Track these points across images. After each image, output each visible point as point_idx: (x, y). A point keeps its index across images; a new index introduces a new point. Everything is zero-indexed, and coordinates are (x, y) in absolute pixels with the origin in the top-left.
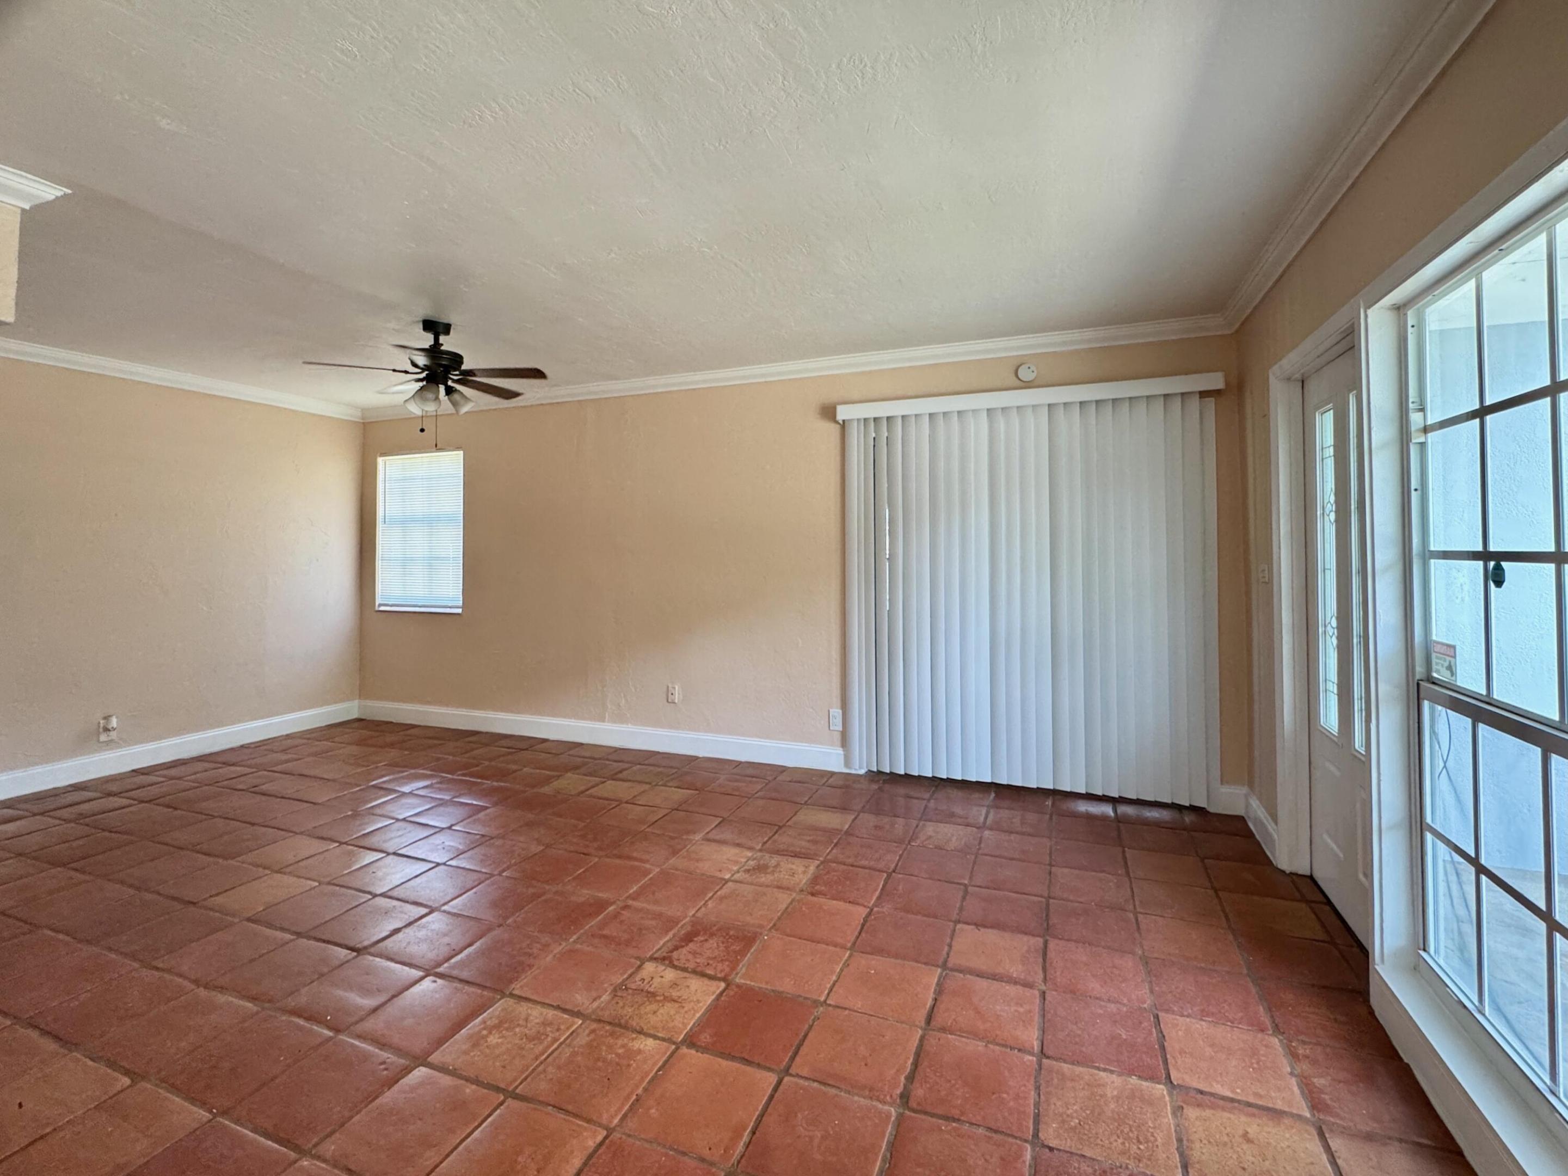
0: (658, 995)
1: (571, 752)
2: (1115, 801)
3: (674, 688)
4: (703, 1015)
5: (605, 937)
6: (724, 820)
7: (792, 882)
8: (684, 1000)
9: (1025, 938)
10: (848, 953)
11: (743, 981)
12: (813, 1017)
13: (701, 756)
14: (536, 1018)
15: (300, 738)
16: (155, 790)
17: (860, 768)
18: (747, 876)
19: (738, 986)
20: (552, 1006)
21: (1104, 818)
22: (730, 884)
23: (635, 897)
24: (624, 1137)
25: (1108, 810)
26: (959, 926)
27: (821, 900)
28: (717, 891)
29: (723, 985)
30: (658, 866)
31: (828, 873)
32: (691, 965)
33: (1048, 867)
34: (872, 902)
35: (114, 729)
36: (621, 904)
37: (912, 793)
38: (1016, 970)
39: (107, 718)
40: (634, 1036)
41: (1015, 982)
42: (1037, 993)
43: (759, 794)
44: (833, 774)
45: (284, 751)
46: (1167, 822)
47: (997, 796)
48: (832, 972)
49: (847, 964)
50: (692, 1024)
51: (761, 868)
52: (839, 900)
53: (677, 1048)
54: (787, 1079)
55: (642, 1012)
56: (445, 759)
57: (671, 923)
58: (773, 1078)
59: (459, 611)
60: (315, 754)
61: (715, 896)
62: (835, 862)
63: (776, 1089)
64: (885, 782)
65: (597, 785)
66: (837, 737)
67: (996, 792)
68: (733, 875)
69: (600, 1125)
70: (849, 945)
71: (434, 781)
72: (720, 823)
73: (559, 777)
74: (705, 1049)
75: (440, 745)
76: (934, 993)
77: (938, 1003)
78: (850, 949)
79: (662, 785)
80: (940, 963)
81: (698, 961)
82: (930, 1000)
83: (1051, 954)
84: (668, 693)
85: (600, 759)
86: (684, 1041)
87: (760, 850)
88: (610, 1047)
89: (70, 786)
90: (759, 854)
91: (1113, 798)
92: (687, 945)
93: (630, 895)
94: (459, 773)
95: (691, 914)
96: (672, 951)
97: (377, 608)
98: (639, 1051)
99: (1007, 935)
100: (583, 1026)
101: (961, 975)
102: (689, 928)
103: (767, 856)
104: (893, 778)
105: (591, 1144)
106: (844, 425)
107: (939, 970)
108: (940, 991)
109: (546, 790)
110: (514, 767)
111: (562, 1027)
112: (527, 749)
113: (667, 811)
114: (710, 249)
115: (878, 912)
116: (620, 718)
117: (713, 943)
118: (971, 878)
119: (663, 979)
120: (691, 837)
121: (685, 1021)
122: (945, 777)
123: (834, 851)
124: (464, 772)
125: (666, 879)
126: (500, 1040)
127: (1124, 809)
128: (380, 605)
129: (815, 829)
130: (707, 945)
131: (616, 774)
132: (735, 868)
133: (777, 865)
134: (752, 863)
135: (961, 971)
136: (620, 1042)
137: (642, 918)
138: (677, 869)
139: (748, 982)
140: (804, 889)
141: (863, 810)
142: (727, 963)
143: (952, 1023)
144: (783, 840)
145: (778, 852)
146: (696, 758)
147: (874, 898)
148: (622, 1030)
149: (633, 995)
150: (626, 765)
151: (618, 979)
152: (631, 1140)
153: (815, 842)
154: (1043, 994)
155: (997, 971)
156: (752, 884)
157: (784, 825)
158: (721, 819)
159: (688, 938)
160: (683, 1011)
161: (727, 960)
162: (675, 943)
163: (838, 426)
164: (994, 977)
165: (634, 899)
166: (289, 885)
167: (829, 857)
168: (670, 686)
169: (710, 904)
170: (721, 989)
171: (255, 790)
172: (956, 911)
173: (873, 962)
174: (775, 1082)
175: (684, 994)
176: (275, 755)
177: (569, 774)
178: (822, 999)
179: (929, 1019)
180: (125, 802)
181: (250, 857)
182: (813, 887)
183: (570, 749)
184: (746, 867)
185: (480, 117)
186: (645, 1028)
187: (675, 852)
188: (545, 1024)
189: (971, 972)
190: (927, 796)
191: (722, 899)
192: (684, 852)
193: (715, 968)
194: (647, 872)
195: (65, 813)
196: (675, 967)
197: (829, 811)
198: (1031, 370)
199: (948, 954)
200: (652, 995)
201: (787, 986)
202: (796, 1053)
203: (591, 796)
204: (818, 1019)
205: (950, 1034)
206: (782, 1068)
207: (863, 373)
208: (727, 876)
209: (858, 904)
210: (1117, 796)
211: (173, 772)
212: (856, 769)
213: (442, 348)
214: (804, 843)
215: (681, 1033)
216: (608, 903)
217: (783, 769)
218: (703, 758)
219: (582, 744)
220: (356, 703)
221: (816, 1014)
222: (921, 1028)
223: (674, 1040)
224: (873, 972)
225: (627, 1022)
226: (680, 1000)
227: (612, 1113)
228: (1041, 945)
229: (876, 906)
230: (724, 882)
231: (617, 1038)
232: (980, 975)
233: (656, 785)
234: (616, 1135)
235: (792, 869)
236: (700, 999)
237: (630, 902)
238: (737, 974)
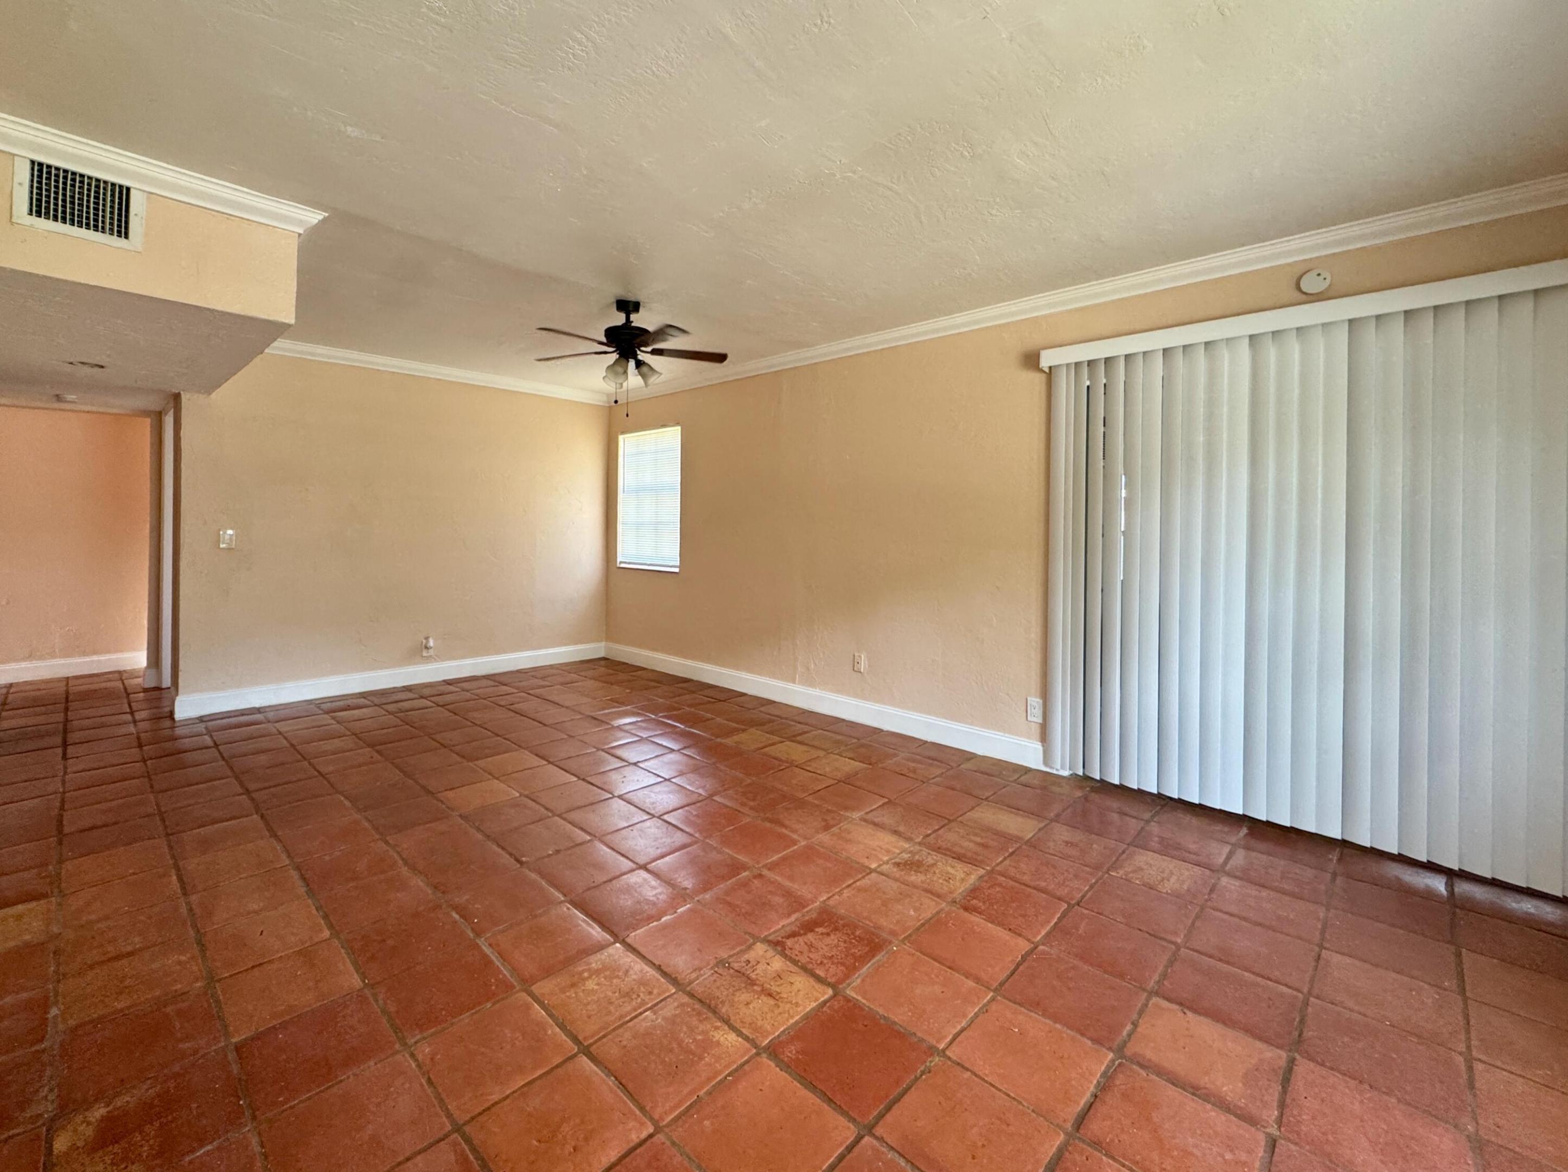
0: (755, 984)
1: (762, 709)
2: (1451, 875)
3: (860, 657)
4: (797, 1023)
5: (729, 904)
6: (890, 802)
7: (945, 888)
8: (781, 998)
9: (1259, 1044)
10: (991, 994)
11: (853, 994)
12: (922, 1068)
13: (885, 729)
14: (636, 974)
15: (557, 669)
16: (448, 698)
17: (1063, 767)
18: (895, 870)
19: (848, 1000)
20: (654, 964)
21: (1429, 895)
22: (874, 875)
23: (771, 867)
24: (668, 1143)
25: (1439, 884)
26: (1155, 1000)
27: (975, 919)
28: (858, 880)
29: (830, 992)
30: (805, 838)
31: (991, 887)
32: (803, 959)
33: (1317, 949)
34: (1039, 938)
35: (431, 648)
36: (756, 872)
37: (1126, 809)
38: (1231, 1089)
39: (427, 638)
40: (719, 1024)
41: (1224, 1106)
42: (1261, 1137)
43: (937, 779)
44: (1028, 770)
45: (543, 678)
46: (1551, 924)
47: (1251, 833)
48: (965, 1016)
49: (985, 1010)
50: (782, 1029)
51: (913, 865)
52: (1000, 924)
53: (758, 1054)
54: (867, 1139)
55: (736, 1000)
56: (654, 700)
57: (798, 903)
58: (848, 1132)
59: (677, 570)
60: (562, 684)
61: (854, 885)
62: (1003, 876)
63: (850, 1149)
64: (1093, 790)
65: (773, 744)
66: (1036, 730)
67: (1249, 828)
68: (880, 866)
69: (651, 1119)
70: (995, 985)
71: (639, 719)
72: (884, 804)
73: (744, 730)
74: (785, 1066)
75: (655, 687)
76: (1096, 1087)
77: (1098, 1104)
78: (995, 990)
79: (837, 754)
80: (1115, 1046)
81: (812, 956)
82: (1088, 1095)
83: (1298, 1083)
84: (855, 663)
85: (786, 719)
86: (767, 1048)
87: (920, 844)
88: (692, 1029)
89: (404, 687)
90: (918, 847)
91: (1450, 870)
92: (805, 934)
93: (767, 864)
94: (661, 715)
95: (821, 899)
96: (788, 937)
97: (618, 565)
98: (718, 1043)
99: (1230, 1032)
100: (675, 996)
101: (1143, 1073)
102: (814, 916)
103: (925, 851)
104: (1104, 787)
105: (635, 1138)
106: (1050, 373)
107: (1111, 1056)
108: (1105, 1086)
109: (729, 741)
110: (709, 715)
111: (655, 991)
112: (724, 701)
113: (832, 782)
114: (854, 172)
115: (1043, 952)
116: (809, 682)
117: (833, 939)
118: (1188, 937)
119: (769, 967)
120: (848, 814)
121: (776, 1024)
122: (1176, 797)
123: (1007, 862)
124: (665, 714)
125: (809, 855)
126: (596, 987)
127: (1463, 888)
128: (621, 562)
129: (987, 829)
130: (828, 940)
131: (795, 736)
132: (885, 858)
133: (934, 865)
134: (906, 856)
135: (1142, 1066)
136: (701, 1027)
137: (771, 893)
138: (823, 847)
139: (859, 998)
140: (958, 900)
141: (1057, 819)
142: (842, 968)
143: (1112, 1141)
144: (951, 837)
145: (938, 850)
146: (881, 731)
147: (1043, 933)
148: (710, 1015)
149: (732, 976)
150: (806, 728)
151: (724, 954)
152: (674, 1150)
153: (985, 846)
154: (1272, 1144)
155: (1202, 1084)
156: (896, 880)
157: (953, 821)
158: (887, 800)
159: (809, 927)
160: (777, 1012)
161: (843, 964)
162: (794, 929)
163: (1044, 375)
164: (1195, 1090)
165: (769, 869)
166: (503, 792)
167: (998, 868)
168: (856, 654)
169: (846, 893)
170: (826, 997)
171: (509, 708)
172: (1156, 977)
173: (1021, 1017)
174: (852, 1139)
175: (784, 991)
176: (537, 680)
177: (753, 730)
178: (941, 1046)
179: (1081, 1120)
180: (430, 704)
181: (481, 763)
182: (969, 901)
183: (763, 705)
184: (897, 860)
185: (574, 55)
186: (732, 1018)
187: (827, 828)
188: (642, 982)
189: (1160, 1072)
190: (1147, 816)
191: (859, 890)
192: (835, 830)
193: (827, 970)
194: (794, 842)
195: (391, 707)
196: (786, 956)
197: (1012, 812)
198: (1321, 278)
199: (1129, 1035)
200: (751, 982)
201: (900, 1016)
202: (888, 1109)
203: (765, 754)
204: (929, 1072)
205: (1106, 1155)
206: (866, 1122)
207: (1077, 310)
208: (873, 866)
209: (1020, 935)
210: (1456, 867)
211: (465, 685)
212: (1057, 770)
213: (633, 324)
214: (971, 845)
215: (767, 1037)
216: (744, 867)
217: (970, 757)
218: (887, 731)
219: (775, 702)
220: (603, 644)
221: (928, 1064)
222: (1066, 1134)
223: (758, 1042)
224: (1017, 1030)
225: (716, 1005)
226: (777, 998)
227: (667, 1110)
228: (1283, 1063)
229: (1043, 944)
230: (868, 871)
231: (701, 1021)
232: (1175, 1081)
233: (831, 753)
234: (660, 1137)
235: (948, 873)
236: (800, 1002)
237: (765, 872)
238: (849, 985)
